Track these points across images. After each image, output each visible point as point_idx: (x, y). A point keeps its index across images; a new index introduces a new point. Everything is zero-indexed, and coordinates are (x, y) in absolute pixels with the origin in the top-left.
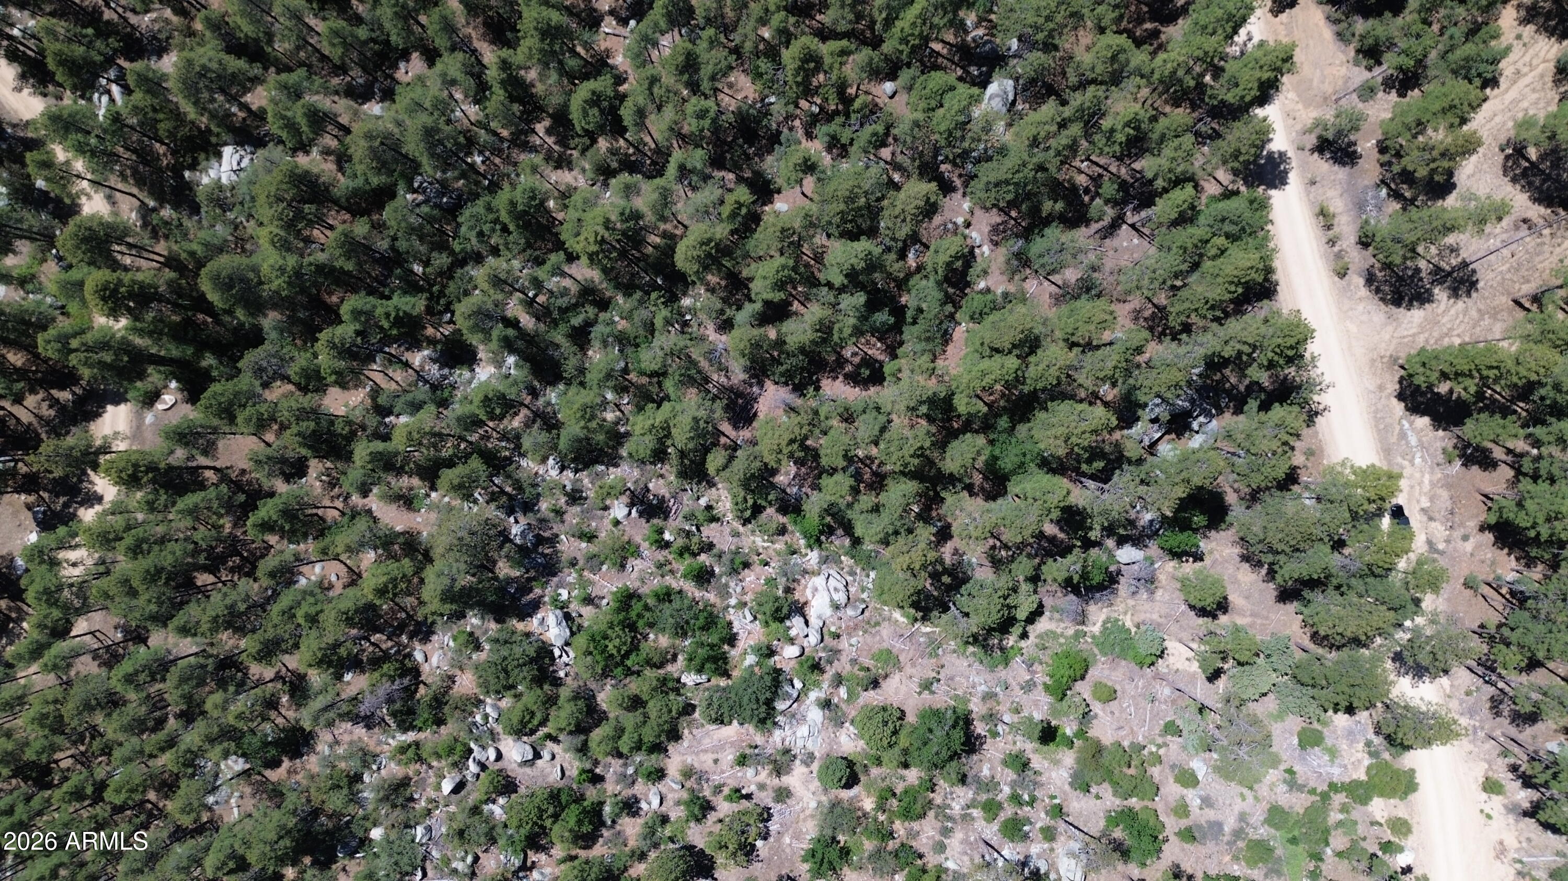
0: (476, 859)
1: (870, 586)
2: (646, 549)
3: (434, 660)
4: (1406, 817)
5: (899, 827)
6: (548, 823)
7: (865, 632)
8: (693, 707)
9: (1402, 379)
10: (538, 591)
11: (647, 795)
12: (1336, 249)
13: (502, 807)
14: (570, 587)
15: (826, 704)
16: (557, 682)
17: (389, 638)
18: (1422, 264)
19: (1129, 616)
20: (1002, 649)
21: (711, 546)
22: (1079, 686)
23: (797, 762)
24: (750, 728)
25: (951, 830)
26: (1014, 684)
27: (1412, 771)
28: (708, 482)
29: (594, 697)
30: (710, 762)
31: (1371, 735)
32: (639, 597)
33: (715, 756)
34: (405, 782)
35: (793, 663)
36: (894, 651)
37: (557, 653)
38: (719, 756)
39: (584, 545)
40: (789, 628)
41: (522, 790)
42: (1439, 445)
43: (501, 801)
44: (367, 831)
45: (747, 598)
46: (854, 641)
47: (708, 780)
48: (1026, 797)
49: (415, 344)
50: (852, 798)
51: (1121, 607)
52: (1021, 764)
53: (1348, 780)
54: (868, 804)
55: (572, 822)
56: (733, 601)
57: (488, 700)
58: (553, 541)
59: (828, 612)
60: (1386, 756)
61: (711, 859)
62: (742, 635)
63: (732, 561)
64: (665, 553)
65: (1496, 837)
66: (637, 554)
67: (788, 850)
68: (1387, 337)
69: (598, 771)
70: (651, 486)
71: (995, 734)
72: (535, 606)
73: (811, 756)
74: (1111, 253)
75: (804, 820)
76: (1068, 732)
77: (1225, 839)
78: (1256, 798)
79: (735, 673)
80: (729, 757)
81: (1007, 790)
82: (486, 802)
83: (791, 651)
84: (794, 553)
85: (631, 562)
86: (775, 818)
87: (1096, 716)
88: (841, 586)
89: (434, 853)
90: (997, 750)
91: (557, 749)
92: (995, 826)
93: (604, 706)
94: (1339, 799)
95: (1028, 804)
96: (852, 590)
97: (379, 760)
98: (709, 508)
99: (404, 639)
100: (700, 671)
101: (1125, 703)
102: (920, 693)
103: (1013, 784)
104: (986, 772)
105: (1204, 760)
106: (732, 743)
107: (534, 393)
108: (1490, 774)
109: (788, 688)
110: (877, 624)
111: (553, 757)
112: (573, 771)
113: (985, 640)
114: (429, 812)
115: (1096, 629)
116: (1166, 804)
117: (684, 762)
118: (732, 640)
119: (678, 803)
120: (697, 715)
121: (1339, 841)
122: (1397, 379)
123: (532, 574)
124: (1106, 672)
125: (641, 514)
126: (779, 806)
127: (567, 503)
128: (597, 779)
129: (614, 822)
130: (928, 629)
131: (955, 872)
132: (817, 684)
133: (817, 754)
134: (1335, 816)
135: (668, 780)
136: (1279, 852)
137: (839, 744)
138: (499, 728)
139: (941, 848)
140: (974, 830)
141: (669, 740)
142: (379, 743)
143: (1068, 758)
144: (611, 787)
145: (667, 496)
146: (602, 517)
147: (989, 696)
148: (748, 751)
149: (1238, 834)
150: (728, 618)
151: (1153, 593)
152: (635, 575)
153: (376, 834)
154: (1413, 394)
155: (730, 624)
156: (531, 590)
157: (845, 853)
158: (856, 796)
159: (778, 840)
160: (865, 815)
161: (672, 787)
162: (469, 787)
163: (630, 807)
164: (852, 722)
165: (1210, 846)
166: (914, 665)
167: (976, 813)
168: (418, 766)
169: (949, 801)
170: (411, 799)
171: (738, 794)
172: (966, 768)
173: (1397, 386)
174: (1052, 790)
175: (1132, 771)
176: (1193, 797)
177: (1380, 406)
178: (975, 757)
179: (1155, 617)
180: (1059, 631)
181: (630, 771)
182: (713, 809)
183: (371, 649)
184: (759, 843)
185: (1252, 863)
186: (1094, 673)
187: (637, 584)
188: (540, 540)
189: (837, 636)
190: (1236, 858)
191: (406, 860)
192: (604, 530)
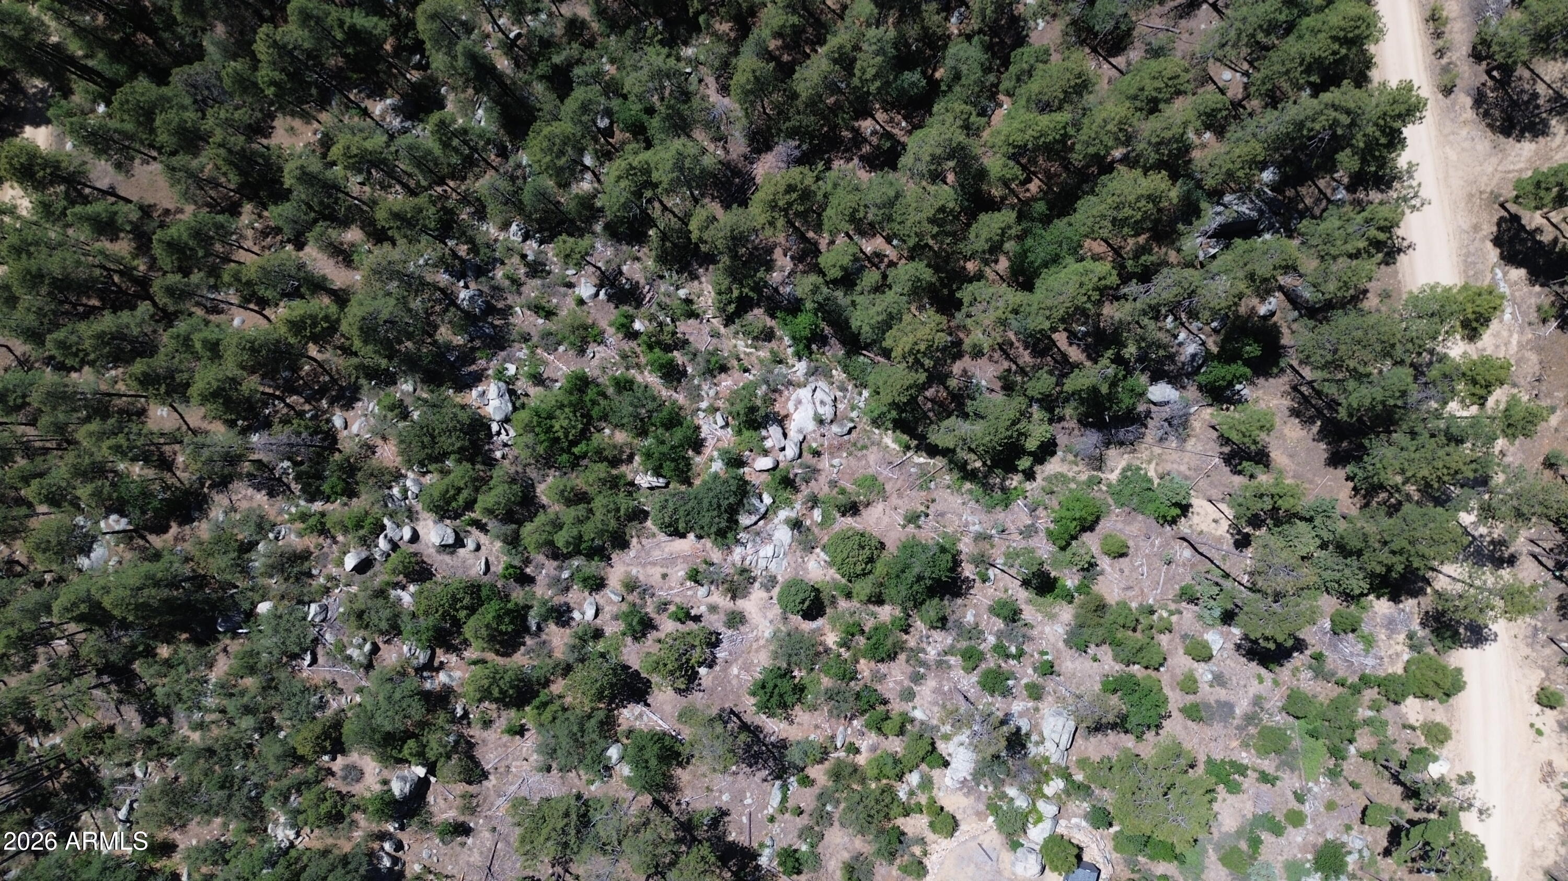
0: (375, 649)
1: (862, 405)
2: (613, 337)
3: (355, 428)
4: (1445, 722)
5: (865, 667)
6: (462, 614)
7: (850, 454)
8: (646, 514)
9: (1501, 220)
10: (482, 363)
11: (581, 605)
12: (1444, 61)
13: (412, 595)
14: (520, 363)
15: (796, 525)
16: (491, 463)
17: (308, 401)
18: (1541, 88)
19: (1153, 466)
20: (1004, 490)
21: (686, 342)
22: (1087, 537)
23: (757, 585)
24: (708, 543)
25: (923, 677)
26: (1012, 528)
27: (1459, 671)
28: (690, 273)
29: (533, 486)
30: (658, 576)
31: (1416, 626)
32: (598, 385)
33: (664, 570)
34: (305, 555)
35: (765, 477)
36: (881, 479)
37: (495, 427)
38: (669, 571)
39: (541, 321)
40: (764, 438)
41: (439, 577)
42: (1533, 301)
43: (412, 588)
44: (254, 605)
45: (720, 404)
46: (836, 462)
47: (653, 595)
48: (1013, 650)
49: (378, 92)
50: (813, 631)
51: (1145, 455)
52: (1012, 615)
53: (1382, 674)
54: (831, 639)
55: (490, 617)
56: (704, 405)
57: (410, 474)
58: (507, 312)
59: (811, 426)
60: (1430, 650)
61: (648, 684)
62: (710, 443)
63: (709, 361)
64: (633, 344)
65: (1544, 758)
66: (600, 339)
67: (734, 682)
68: (1490, 170)
69: (528, 570)
70: (625, 268)
71: (985, 580)
72: (478, 378)
73: (773, 580)
74: (1185, 36)
75: (757, 651)
76: (1069, 583)
77: (1235, 722)
78: (1276, 683)
79: (697, 482)
80: (679, 572)
81: (992, 640)
82: (396, 585)
83: (765, 463)
84: (780, 362)
85: (592, 348)
86: (725, 645)
87: (1102, 573)
88: (828, 400)
89: (327, 636)
90: (985, 596)
91: (483, 539)
92: (974, 678)
93: (544, 500)
94: (1370, 694)
95: (1014, 657)
96: (841, 406)
97: (277, 529)
98: (688, 301)
99: (324, 403)
100: (657, 473)
101: (1138, 561)
102: (904, 527)
103: (999, 635)
104: (969, 618)
105: (1222, 633)
106: (685, 558)
107: (503, 153)
108: (1547, 683)
109: (755, 501)
110: (865, 447)
111: (478, 548)
112: (498, 568)
113: (985, 477)
114: (327, 591)
115: (1114, 477)
116: (1173, 676)
117: (628, 573)
118: (698, 445)
119: (616, 618)
120: (649, 523)
121: (1365, 741)
122: (1495, 219)
123: (477, 343)
124: (1120, 526)
125: (610, 298)
126: (730, 632)
127: (527, 275)
128: (526, 580)
129: (540, 629)
130: (922, 460)
131: (922, 723)
132: (789, 503)
133: (779, 578)
134: (1364, 713)
135: (607, 591)
136: (1296, 743)
137: (806, 570)
138: (419, 507)
139: (909, 695)
140: (949, 679)
141: (614, 547)
142: (281, 512)
143: (1066, 614)
144: (542, 591)
145: (642, 282)
146: (565, 295)
147: (982, 537)
148: (702, 568)
149: (1250, 719)
150: (696, 422)
151: (1185, 441)
152: (595, 362)
153: (263, 608)
154: (1511, 240)
155: (698, 428)
156: (474, 361)
157: (800, 690)
158: (819, 629)
159: (725, 670)
160: (827, 650)
161: (611, 597)
162: (377, 567)
163: (561, 616)
164: (824, 548)
165: (1217, 728)
166: (900, 496)
167: (952, 660)
168: (321, 540)
169: (924, 645)
170: (310, 576)
171: (685, 616)
172: (948, 611)
173: (1495, 229)
174: (1044, 646)
175: (1138, 635)
176: (1203, 672)
177: (1472, 249)
178: (959, 601)
179: (1183, 468)
180: (1071, 474)
181: (566, 575)
182: (655, 628)
183: (285, 411)
184: (703, 671)
185: (1263, 752)
186: (1104, 526)
187: (597, 373)
188: (490, 309)
189: (817, 453)
190: (1245, 745)
191: (293, 638)
192: (566, 307)
